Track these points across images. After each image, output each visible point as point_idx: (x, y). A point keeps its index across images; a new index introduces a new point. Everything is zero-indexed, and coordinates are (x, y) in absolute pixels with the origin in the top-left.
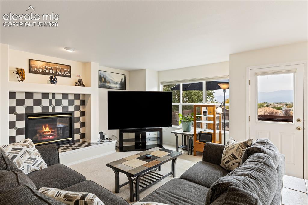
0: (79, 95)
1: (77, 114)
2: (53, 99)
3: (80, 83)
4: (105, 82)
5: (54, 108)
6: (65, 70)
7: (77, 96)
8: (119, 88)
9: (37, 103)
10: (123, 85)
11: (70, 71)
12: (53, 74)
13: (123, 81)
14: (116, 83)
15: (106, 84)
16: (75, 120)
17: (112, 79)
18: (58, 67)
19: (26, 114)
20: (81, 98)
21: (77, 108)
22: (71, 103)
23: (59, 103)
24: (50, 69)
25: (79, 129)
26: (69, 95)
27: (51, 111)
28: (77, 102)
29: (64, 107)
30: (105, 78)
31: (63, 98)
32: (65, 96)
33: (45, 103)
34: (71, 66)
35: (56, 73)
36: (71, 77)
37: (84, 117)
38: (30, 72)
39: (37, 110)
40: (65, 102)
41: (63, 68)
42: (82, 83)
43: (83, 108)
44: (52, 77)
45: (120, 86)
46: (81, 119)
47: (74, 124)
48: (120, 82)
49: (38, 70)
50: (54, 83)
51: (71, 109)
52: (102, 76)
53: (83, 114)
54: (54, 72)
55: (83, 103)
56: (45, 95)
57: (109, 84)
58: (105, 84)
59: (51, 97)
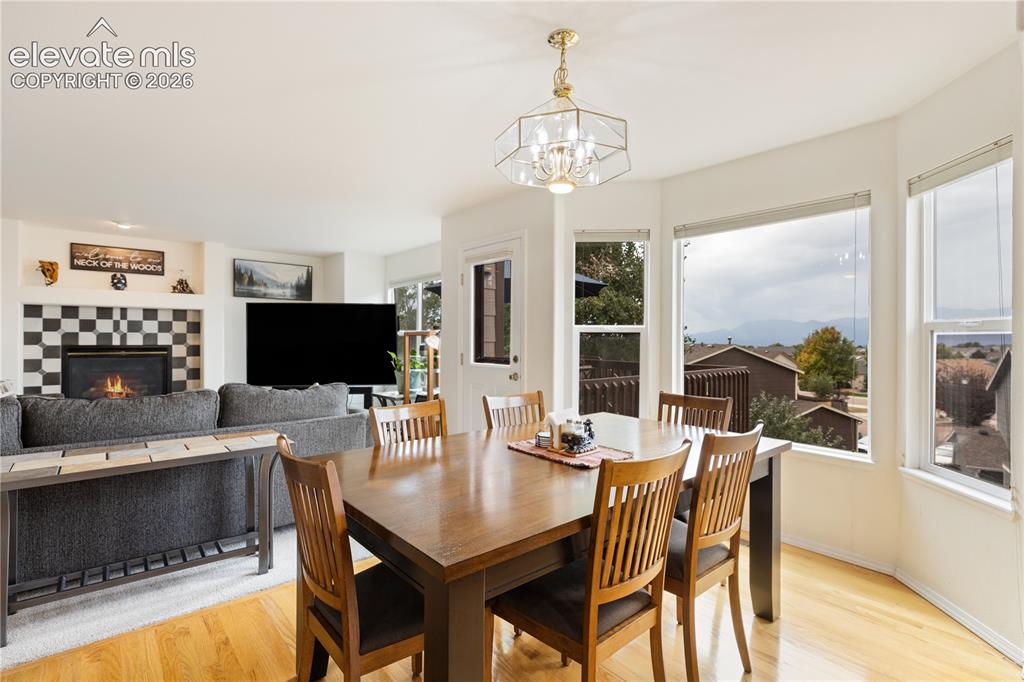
0: (185, 311)
1: (179, 351)
2: (122, 318)
3: (182, 287)
4: (251, 282)
5: (123, 337)
6: (150, 260)
7: (180, 314)
8: (292, 296)
9: (87, 326)
10: (305, 288)
11: (162, 263)
12: (121, 270)
13: (303, 282)
14: (283, 286)
15: (255, 288)
16: (174, 363)
17: (272, 277)
18: (133, 256)
19: (63, 346)
20: (190, 318)
21: (179, 339)
22: (165, 327)
23: (135, 327)
24: (115, 260)
25: (185, 382)
26: (159, 312)
27: (116, 341)
28: (180, 327)
29: (147, 336)
30: (251, 275)
31: (146, 318)
32: (150, 313)
33: (104, 326)
34: (163, 253)
35: (130, 267)
36: (163, 275)
37: (197, 358)
38: (74, 267)
39: (87, 339)
40: (150, 327)
41: (146, 257)
42: (187, 286)
43: (195, 339)
44: (115, 275)
45: (295, 292)
46: (190, 362)
47: (171, 372)
48: (294, 282)
49: (90, 263)
50: (118, 288)
51: (164, 339)
52: (243, 271)
53: (196, 351)
54: (125, 266)
55: (196, 327)
56: (104, 312)
57: (263, 289)
58: (250, 288)
59: (117, 315)
